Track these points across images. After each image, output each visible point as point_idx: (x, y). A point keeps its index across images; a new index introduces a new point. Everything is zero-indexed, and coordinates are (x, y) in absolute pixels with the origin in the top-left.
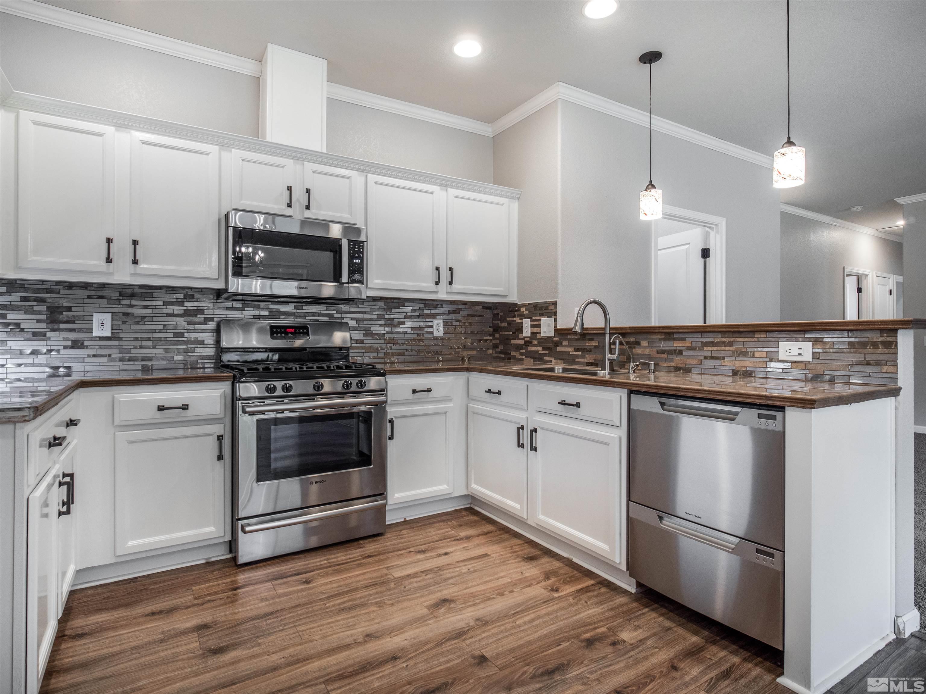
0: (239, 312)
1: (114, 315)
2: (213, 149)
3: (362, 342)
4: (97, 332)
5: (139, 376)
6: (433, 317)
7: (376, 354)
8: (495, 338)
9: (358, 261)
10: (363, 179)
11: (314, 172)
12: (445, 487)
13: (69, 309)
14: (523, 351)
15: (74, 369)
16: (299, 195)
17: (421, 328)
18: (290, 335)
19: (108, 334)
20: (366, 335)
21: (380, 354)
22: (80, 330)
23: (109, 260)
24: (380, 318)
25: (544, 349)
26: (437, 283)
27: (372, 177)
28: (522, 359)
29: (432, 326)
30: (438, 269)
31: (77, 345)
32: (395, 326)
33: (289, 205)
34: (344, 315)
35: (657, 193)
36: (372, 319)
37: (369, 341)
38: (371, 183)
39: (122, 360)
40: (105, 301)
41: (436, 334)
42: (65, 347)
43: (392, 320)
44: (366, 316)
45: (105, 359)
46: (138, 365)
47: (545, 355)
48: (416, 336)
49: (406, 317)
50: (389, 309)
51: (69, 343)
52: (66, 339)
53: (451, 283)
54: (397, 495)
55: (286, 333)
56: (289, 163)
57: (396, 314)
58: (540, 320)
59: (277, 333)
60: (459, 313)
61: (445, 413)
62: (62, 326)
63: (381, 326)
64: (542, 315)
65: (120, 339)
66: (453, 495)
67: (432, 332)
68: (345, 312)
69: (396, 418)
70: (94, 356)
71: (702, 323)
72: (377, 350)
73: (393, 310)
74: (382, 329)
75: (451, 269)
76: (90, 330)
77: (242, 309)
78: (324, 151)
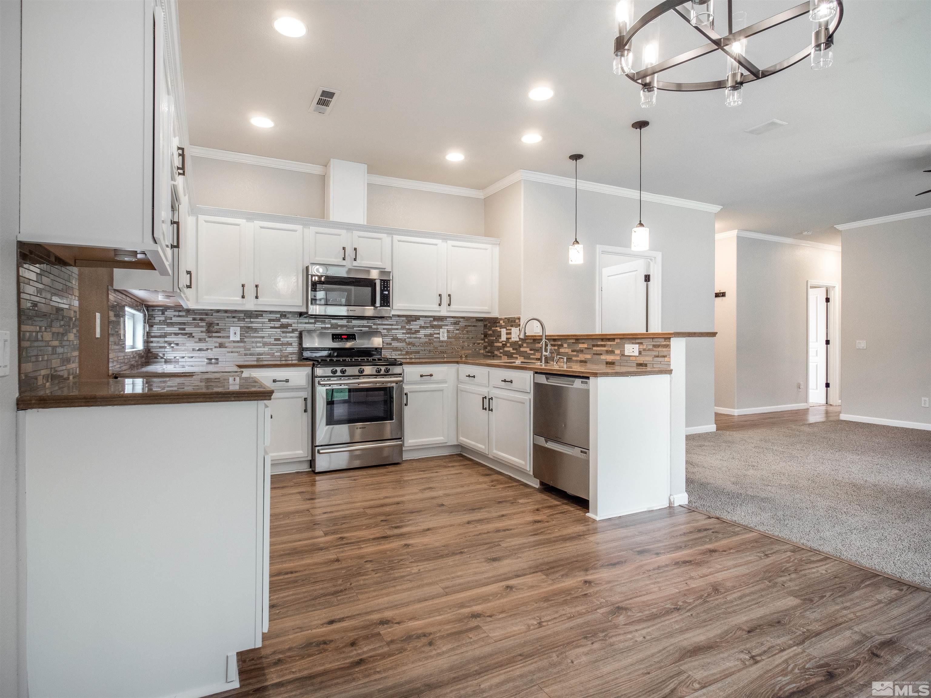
0: (313, 325)
1: (241, 328)
2: (299, 227)
3: (391, 344)
4: (232, 338)
5: (255, 363)
6: (440, 327)
7: (400, 353)
8: (485, 342)
9: (386, 293)
10: (390, 239)
11: (359, 237)
12: (442, 438)
13: (218, 324)
14: (501, 351)
15: (220, 360)
16: (350, 252)
17: (431, 335)
18: (344, 340)
19: (239, 339)
20: (393, 339)
21: (403, 353)
22: (223, 337)
23: (243, 297)
24: (403, 328)
25: (513, 349)
26: (440, 305)
27: (396, 238)
28: (501, 357)
29: (439, 334)
30: (440, 295)
31: (221, 346)
32: (413, 334)
33: (344, 259)
34: (379, 327)
35: (579, 247)
36: (397, 329)
37: (395, 344)
38: (395, 241)
39: (246, 355)
40: (236, 320)
41: (442, 339)
42: (215, 347)
43: (411, 329)
44: (393, 327)
45: (236, 354)
46: (255, 358)
47: (514, 353)
48: (428, 340)
49: (421, 327)
50: (409, 322)
51: (217, 345)
52: (216, 342)
53: (449, 305)
54: (410, 441)
55: (342, 339)
56: (343, 232)
57: (414, 326)
58: (511, 330)
59: (336, 338)
60: (459, 324)
61: (442, 390)
62: (214, 335)
63: (403, 333)
64: (512, 326)
65: (245, 342)
66: (448, 444)
67: (439, 338)
68: (379, 324)
69: (410, 392)
70: (232, 352)
71: (645, 332)
72: (401, 350)
73: (412, 323)
74: (404, 335)
75: (449, 295)
76: (229, 337)
77: (315, 323)
78: (365, 224)
